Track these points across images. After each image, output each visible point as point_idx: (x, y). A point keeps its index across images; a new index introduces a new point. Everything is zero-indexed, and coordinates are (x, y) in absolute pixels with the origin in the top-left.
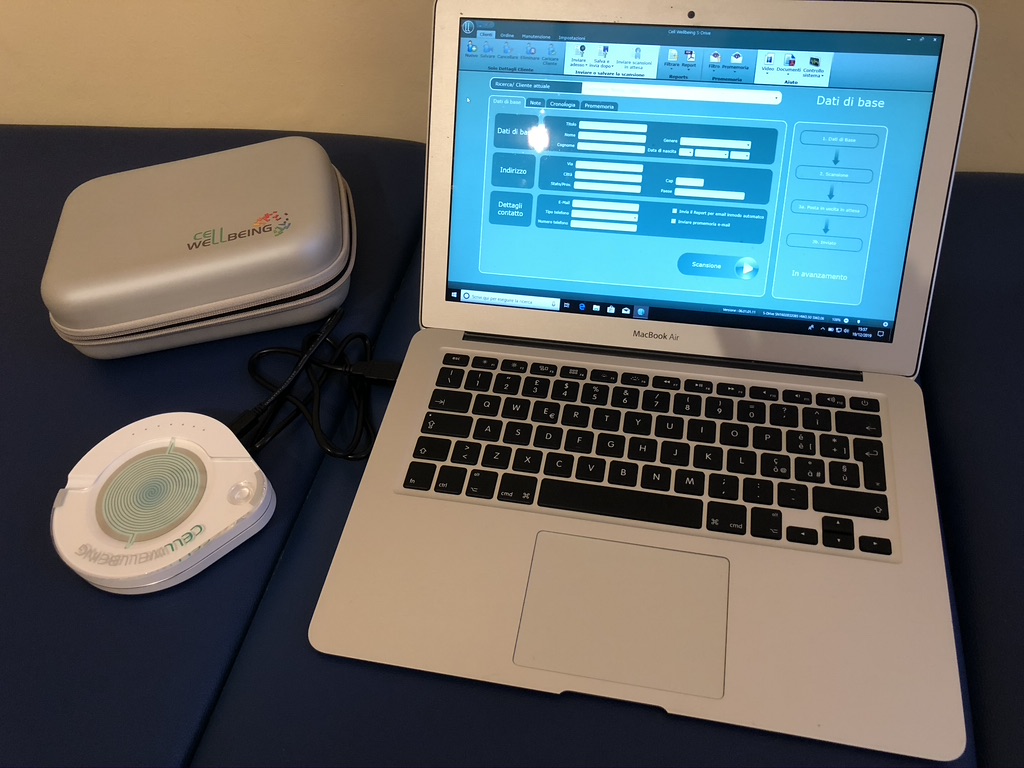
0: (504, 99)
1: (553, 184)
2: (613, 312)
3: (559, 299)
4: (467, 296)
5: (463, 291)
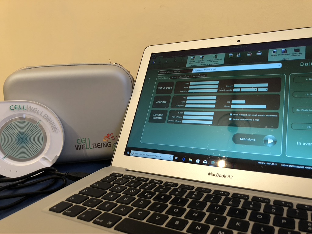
1: (176, 106)
2: (199, 162)
3: (173, 155)
4: (133, 153)
5: (132, 151)
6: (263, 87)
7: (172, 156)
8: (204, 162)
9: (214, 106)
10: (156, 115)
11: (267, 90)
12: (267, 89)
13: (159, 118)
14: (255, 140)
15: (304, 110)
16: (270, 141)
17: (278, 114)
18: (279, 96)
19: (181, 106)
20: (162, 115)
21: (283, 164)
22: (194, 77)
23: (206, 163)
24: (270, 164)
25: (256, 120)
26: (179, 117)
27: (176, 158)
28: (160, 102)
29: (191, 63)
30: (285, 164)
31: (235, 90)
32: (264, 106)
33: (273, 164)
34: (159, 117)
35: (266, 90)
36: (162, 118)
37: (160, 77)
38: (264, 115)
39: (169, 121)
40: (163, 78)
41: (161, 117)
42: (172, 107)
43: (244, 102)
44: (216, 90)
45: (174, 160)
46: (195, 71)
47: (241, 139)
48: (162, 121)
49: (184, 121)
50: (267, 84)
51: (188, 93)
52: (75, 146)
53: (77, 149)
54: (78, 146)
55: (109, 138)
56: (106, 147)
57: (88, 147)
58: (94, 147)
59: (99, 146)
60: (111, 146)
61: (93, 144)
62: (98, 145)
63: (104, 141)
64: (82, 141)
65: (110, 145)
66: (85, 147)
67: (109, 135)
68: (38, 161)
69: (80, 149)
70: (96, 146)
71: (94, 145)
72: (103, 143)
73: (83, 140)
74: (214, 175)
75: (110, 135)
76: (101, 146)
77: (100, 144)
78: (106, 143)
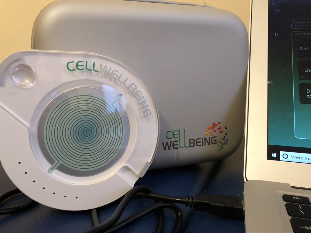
0: (303, 32)
4: (286, 156)
52: (163, 143)
53: (165, 149)
54: (167, 143)
55: (215, 129)
56: (209, 144)
57: (182, 145)
58: (192, 145)
59: (198, 144)
60: (216, 143)
61: (190, 140)
62: (198, 141)
63: (207, 134)
64: (173, 134)
65: (214, 142)
66: (177, 145)
67: (214, 125)
69: (169, 149)
70: (194, 143)
71: (192, 141)
72: (205, 139)
73: (175, 133)
75: (217, 125)
76: (201, 144)
77: (201, 140)
78: (209, 138)
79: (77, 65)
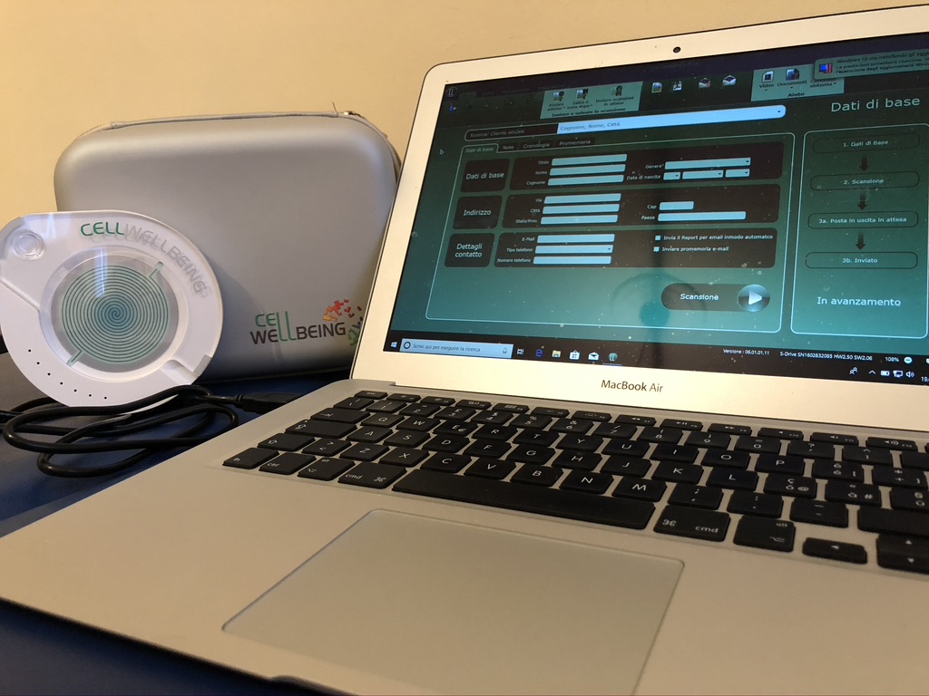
0: (478, 147)
1: (518, 221)
2: (577, 358)
3: (512, 345)
4: (407, 345)
5: (404, 340)
6: (738, 168)
7: (510, 347)
8: (590, 357)
9: (614, 219)
10: (463, 247)
11: (748, 175)
12: (748, 170)
13: (471, 255)
14: (716, 298)
15: (836, 221)
16: (754, 299)
17: (773, 232)
18: (777, 187)
19: (529, 221)
20: (480, 246)
21: (784, 351)
22: (562, 146)
23: (597, 358)
24: (753, 352)
25: (719, 249)
26: (524, 250)
27: (520, 351)
28: (474, 213)
29: (552, 109)
30: (789, 351)
31: (667, 176)
32: (741, 215)
33: (760, 352)
34: (472, 251)
35: (745, 173)
36: (480, 255)
37: (471, 148)
38: (740, 237)
39: (499, 260)
40: (479, 150)
41: (478, 251)
42: (506, 225)
43: (690, 205)
44: (620, 179)
45: (515, 356)
46: (564, 128)
47: (683, 296)
48: (481, 262)
49: (537, 260)
50: (749, 159)
51: (546, 186)
52: (251, 333)
53: (256, 342)
54: (258, 333)
55: (339, 311)
56: (332, 335)
57: (285, 336)
58: (302, 336)
59: (313, 334)
60: (344, 334)
61: (298, 328)
62: (312, 329)
63: (328, 320)
64: (268, 320)
65: (341, 332)
66: (276, 336)
67: (338, 305)
68: (158, 371)
69: (263, 342)
70: (304, 332)
71: (301, 330)
72: (325, 326)
73: (270, 317)
74: (615, 386)
75: (342, 304)
76: (317, 334)
77: (317, 329)
78: (332, 325)
79: (95, 229)
